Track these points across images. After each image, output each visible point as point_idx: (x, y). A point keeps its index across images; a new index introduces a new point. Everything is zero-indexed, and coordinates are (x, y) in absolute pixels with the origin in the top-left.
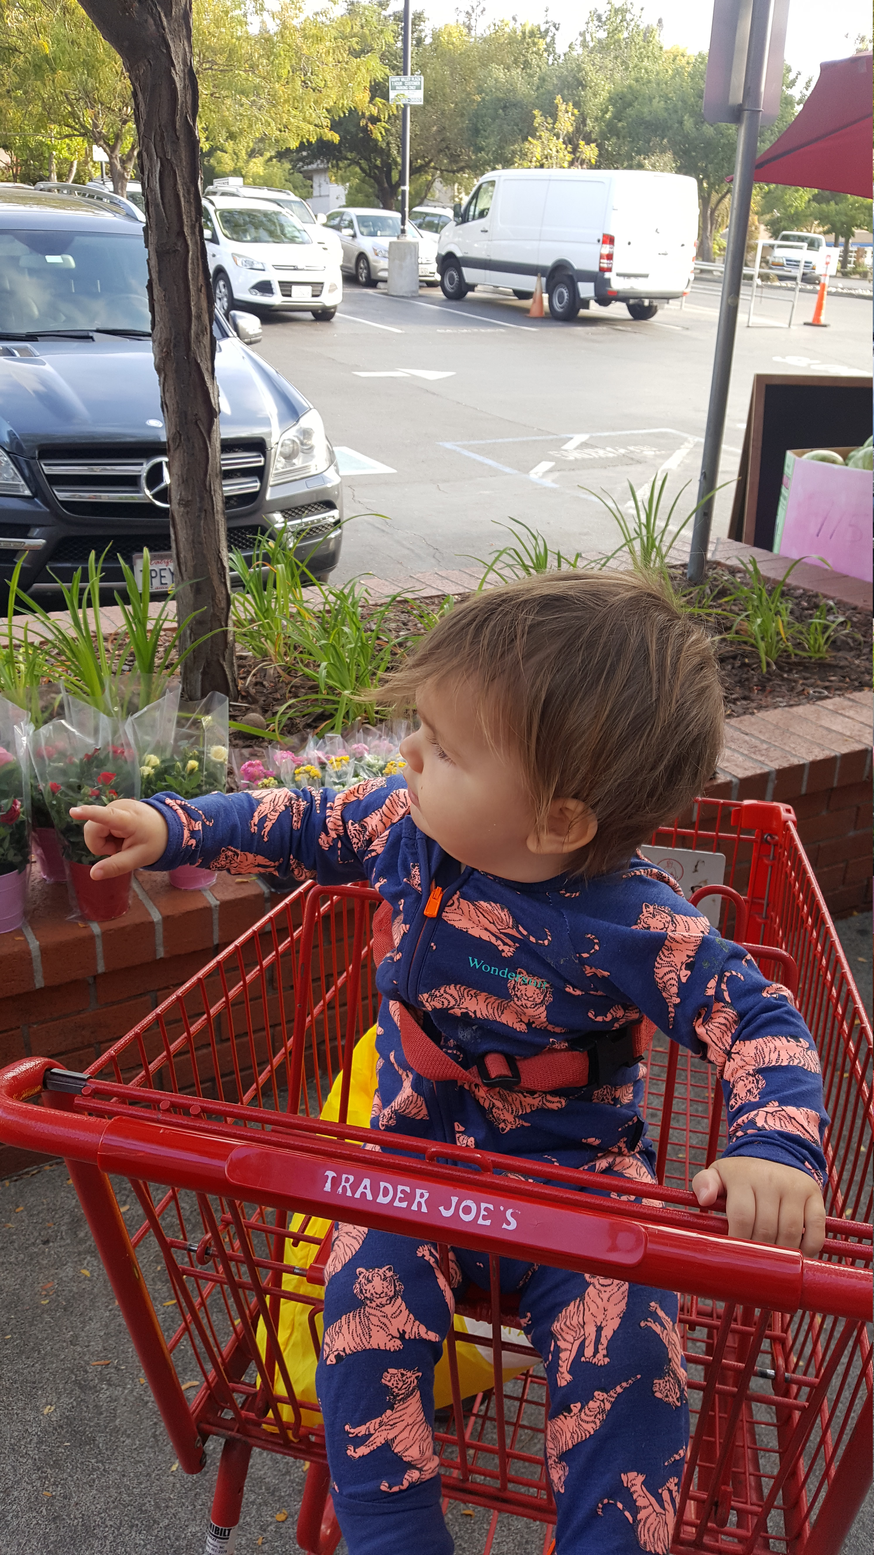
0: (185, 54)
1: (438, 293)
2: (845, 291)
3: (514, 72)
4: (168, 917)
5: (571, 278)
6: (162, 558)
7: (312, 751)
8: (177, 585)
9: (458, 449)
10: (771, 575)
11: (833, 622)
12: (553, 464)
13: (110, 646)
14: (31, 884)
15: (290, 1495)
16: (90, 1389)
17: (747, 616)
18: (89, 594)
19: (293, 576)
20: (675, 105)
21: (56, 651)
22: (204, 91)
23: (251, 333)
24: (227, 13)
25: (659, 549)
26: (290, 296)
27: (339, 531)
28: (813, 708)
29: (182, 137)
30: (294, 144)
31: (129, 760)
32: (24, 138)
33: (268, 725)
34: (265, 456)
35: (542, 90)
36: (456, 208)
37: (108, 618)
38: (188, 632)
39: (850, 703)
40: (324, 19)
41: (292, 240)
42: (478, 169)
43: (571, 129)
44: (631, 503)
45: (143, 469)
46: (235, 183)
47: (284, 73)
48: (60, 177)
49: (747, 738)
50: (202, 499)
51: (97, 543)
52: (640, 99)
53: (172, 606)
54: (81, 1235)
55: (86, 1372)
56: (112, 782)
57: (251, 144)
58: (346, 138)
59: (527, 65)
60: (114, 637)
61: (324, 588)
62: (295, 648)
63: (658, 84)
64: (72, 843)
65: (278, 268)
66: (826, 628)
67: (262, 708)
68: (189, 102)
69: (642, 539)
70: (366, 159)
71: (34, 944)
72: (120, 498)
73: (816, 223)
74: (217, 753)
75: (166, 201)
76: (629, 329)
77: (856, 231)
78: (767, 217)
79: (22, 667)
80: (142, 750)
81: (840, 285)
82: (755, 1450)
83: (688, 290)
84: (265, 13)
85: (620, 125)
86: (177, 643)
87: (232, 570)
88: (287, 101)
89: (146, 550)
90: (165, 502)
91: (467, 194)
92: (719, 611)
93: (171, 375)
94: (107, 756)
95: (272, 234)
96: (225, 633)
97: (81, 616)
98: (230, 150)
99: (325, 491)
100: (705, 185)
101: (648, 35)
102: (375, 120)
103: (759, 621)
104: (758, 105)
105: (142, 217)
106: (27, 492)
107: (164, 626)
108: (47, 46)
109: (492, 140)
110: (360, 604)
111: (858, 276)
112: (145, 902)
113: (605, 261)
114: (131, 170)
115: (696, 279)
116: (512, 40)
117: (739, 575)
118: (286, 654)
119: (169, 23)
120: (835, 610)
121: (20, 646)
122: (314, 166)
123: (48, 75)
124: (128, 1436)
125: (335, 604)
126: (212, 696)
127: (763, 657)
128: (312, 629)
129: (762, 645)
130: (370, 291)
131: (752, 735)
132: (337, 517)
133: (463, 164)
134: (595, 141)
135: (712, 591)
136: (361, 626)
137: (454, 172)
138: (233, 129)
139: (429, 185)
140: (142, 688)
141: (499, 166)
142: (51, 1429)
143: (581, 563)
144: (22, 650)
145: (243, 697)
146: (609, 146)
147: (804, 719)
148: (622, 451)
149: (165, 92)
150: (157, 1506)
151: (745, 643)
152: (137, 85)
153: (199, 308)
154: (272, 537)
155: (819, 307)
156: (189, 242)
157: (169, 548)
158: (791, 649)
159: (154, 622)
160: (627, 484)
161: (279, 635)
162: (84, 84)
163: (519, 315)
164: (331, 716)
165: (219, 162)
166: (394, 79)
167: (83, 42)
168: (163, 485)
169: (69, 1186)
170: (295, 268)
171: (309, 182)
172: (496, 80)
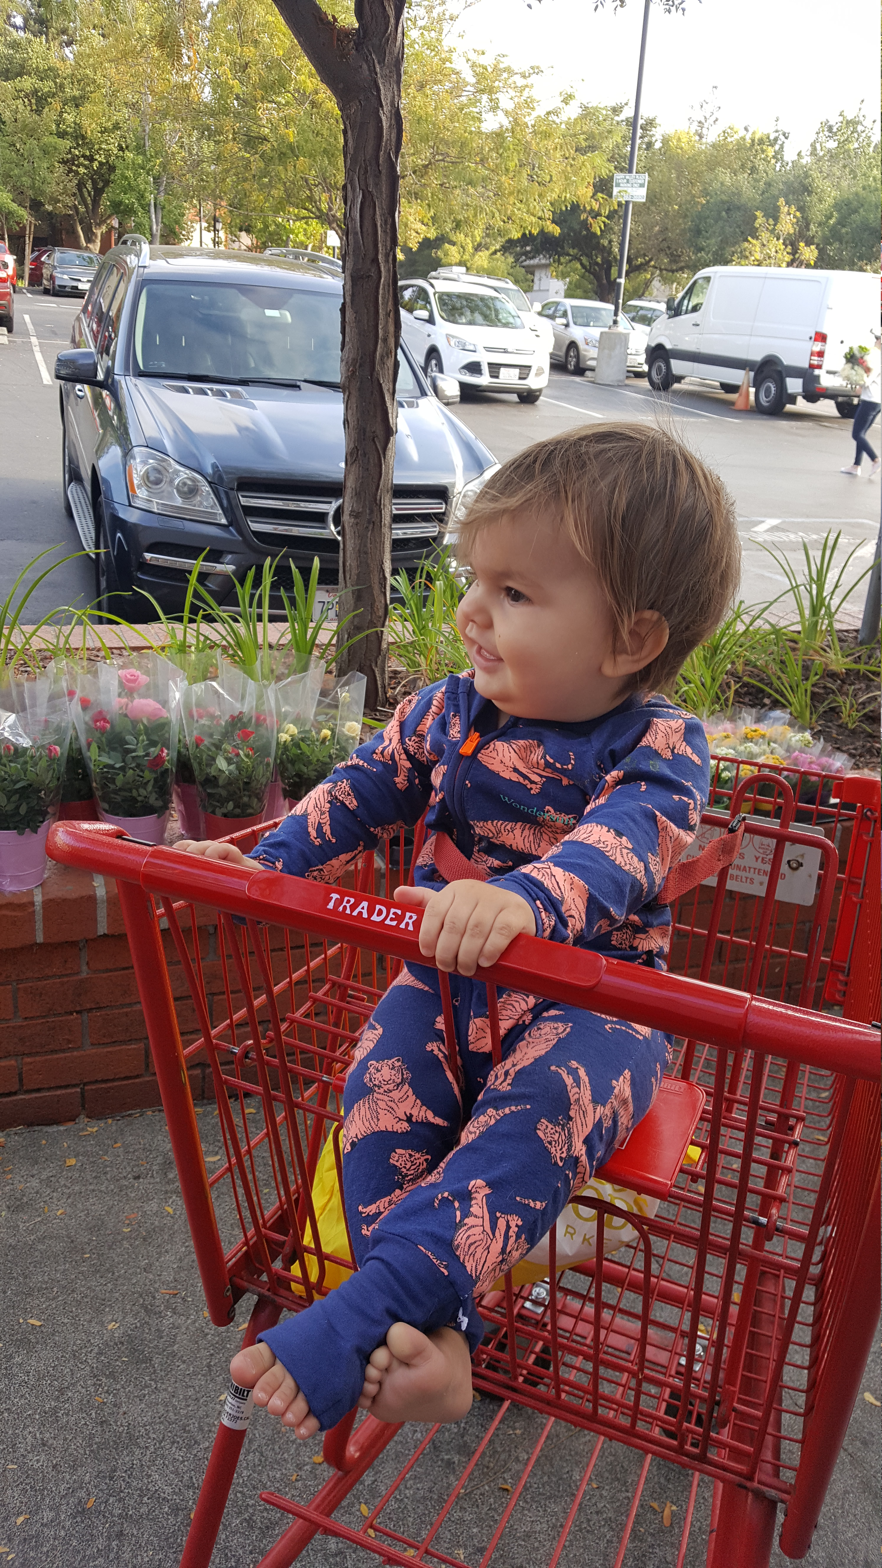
0: (393, 97)
1: (645, 383)
3: (740, 177)
5: (779, 373)
16: (156, 1313)
23: (451, 398)
26: (497, 377)
29: (384, 172)
30: (517, 236)
31: (269, 727)
34: (446, 504)
35: (766, 194)
36: (670, 303)
40: (555, 118)
41: (506, 325)
42: (695, 268)
43: (792, 232)
45: (330, 508)
46: (458, 271)
47: (511, 165)
50: (372, 511)
52: (866, 207)
55: (154, 1298)
56: (251, 742)
57: (478, 239)
58: (567, 233)
59: (754, 170)
64: (209, 794)
65: (489, 349)
68: (394, 140)
70: (587, 256)
74: (350, 727)
75: (365, 230)
76: (836, 426)
80: (282, 719)
84: (499, 112)
85: (844, 230)
86: (335, 640)
88: (512, 193)
91: (683, 290)
93: (354, 393)
94: (250, 719)
95: (486, 317)
96: (380, 638)
98: (456, 242)
102: (596, 215)
106: (224, 521)
108: (292, 135)
109: (713, 241)
113: (816, 358)
116: (740, 146)
119: (381, 69)
122: (535, 261)
123: (291, 162)
130: (577, 379)
133: (683, 264)
134: (816, 244)
137: (673, 271)
138: (459, 218)
139: (647, 284)
141: (717, 264)
142: (112, 1343)
146: (831, 251)
148: (814, 537)
149: (372, 132)
152: (347, 123)
153: (386, 332)
156: (382, 266)
162: (323, 170)
163: (724, 407)
165: (446, 254)
166: (618, 176)
167: (326, 133)
170: (505, 351)
171: (529, 276)
172: (722, 184)
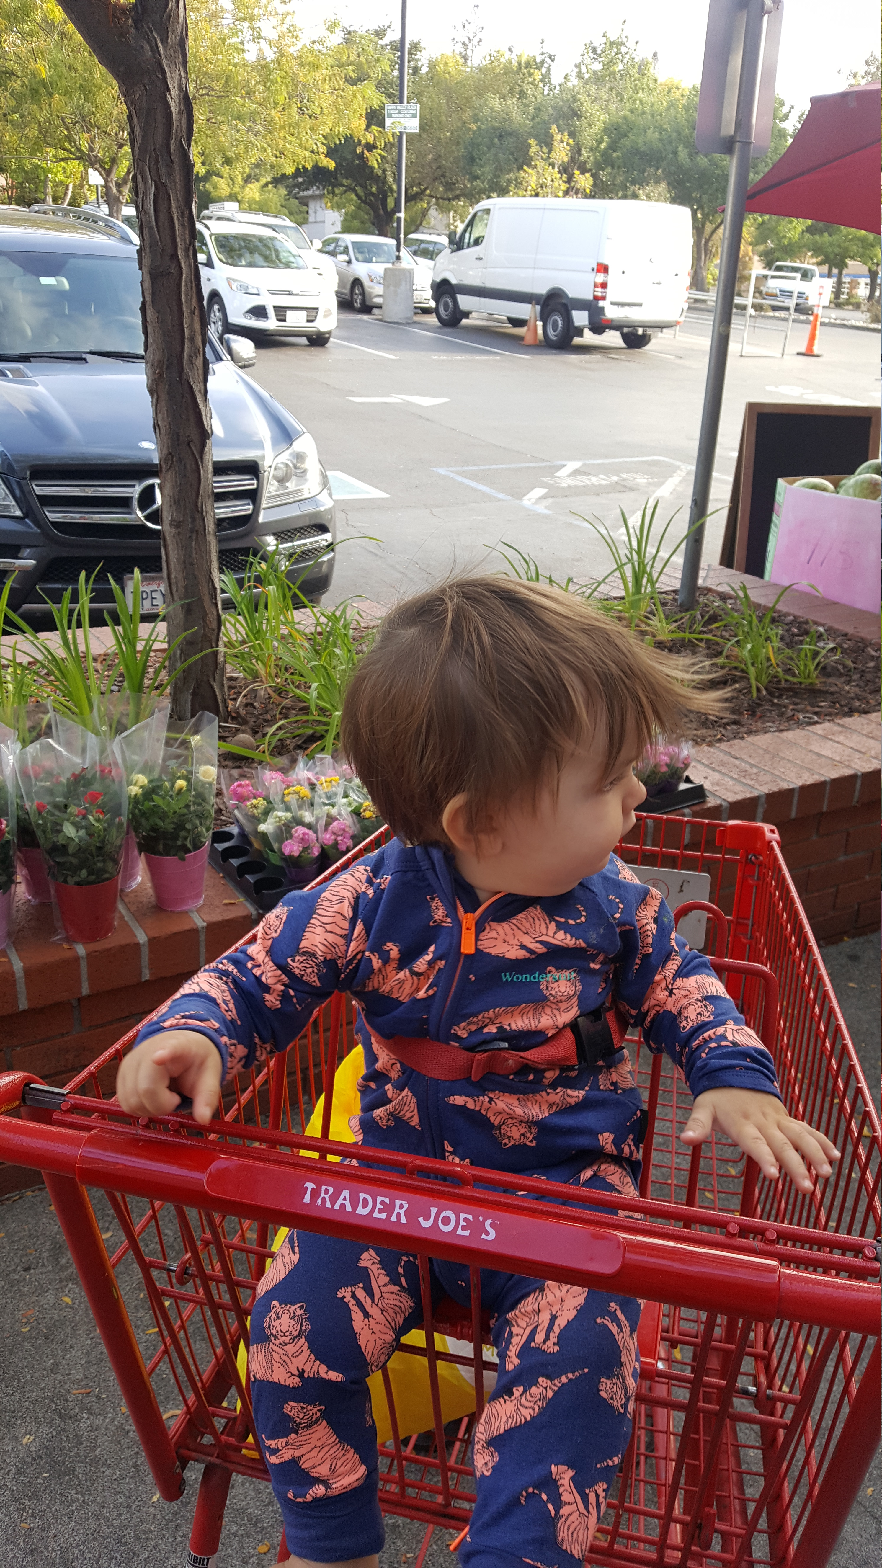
0: (181, 79)
1: (433, 320)
2: (838, 322)
3: (509, 102)
4: (154, 938)
5: (565, 306)
6: (153, 579)
7: (302, 772)
8: (168, 606)
9: (452, 475)
10: (762, 601)
11: (824, 648)
12: (546, 490)
13: (99, 667)
14: (15, 904)
15: (272, 1526)
16: (71, 1418)
17: (738, 642)
18: (79, 615)
19: (285, 597)
20: (670, 137)
21: (45, 671)
22: (200, 116)
23: (245, 356)
24: (224, 40)
25: (650, 575)
26: (284, 321)
27: (332, 555)
28: (803, 733)
29: (176, 161)
30: (290, 170)
31: (116, 780)
32: (19, 161)
33: (258, 747)
34: (258, 479)
35: (537, 120)
36: (451, 236)
37: (98, 638)
38: (179, 652)
39: (840, 729)
40: (321, 47)
41: (287, 265)
42: (473, 197)
43: (566, 159)
44: (623, 530)
45: (135, 491)
46: (230, 208)
47: (281, 99)
48: (55, 200)
49: (737, 762)
50: (194, 520)
51: (88, 564)
52: (635, 130)
53: (162, 627)
54: (63, 1261)
55: (66, 1400)
56: (99, 801)
57: (247, 170)
58: (341, 165)
59: (522, 95)
60: (104, 658)
61: (315, 610)
62: (286, 669)
63: (653, 116)
64: (58, 863)
65: (273, 292)
66: (816, 654)
67: (253, 729)
68: (184, 126)
69: (633, 565)
70: (361, 186)
71: (18, 966)
72: (112, 520)
73: (809, 254)
74: (205, 772)
75: (160, 224)
76: (623, 357)
77: (849, 262)
78: (761, 248)
79: (10, 687)
80: (130, 770)
81: (833, 316)
82: (740, 1473)
83: (682, 319)
84: (262, 41)
85: (615, 155)
86: (167, 664)
87: (223, 591)
88: (282, 128)
89: (137, 570)
90: (157, 523)
91: (463, 222)
92: (709, 637)
93: (164, 397)
94: (94, 775)
95: (267, 258)
96: (216, 653)
97: (70, 636)
98: (226, 175)
99: (317, 514)
100: (699, 215)
101: (642, 68)
102: (370, 147)
103: (749, 646)
104: (749, 137)
105: (136, 240)
106: (18, 513)
107: (154, 648)
108: (43, 71)
109: (487, 169)
110: (352, 626)
111: (851, 307)
112: (130, 923)
113: (599, 290)
114: (127, 193)
115: (689, 308)
116: (507, 70)
117: (730, 601)
118: (276, 676)
119: (165, 50)
120: (825, 637)
121: (8, 666)
122: (310, 192)
123: (45, 100)
124: (109, 1466)
125: (327, 625)
126: (201, 716)
127: (753, 682)
128: (303, 651)
129: (752, 671)
130: (365, 317)
131: (743, 760)
132: (330, 540)
133: (458, 192)
134: (590, 171)
135: (703, 617)
136: (352, 648)
137: (449, 200)
138: (229, 154)
139: (424, 213)
140: (131, 708)
141: (494, 195)
142: (29, 1460)
143: (572, 588)
144: (10, 670)
145: (233, 718)
146: (603, 176)
147: (792, 744)
148: (615, 478)
149: (160, 117)
150: (137, 1538)
151: (736, 668)
152: (132, 109)
153: (192, 330)
154: (264, 558)
155: (812, 338)
156: (183, 265)
157: (160, 570)
158: (781, 674)
159: (143, 643)
160: (619, 511)
161: (270, 656)
162: (80, 109)
163: (514, 342)
164: (322, 737)
165: (215, 187)
166: (390, 107)
167: (80, 68)
168: (155, 507)
169: (51, 1212)
170: (290, 294)
171: (305, 208)
172: (492, 109)
